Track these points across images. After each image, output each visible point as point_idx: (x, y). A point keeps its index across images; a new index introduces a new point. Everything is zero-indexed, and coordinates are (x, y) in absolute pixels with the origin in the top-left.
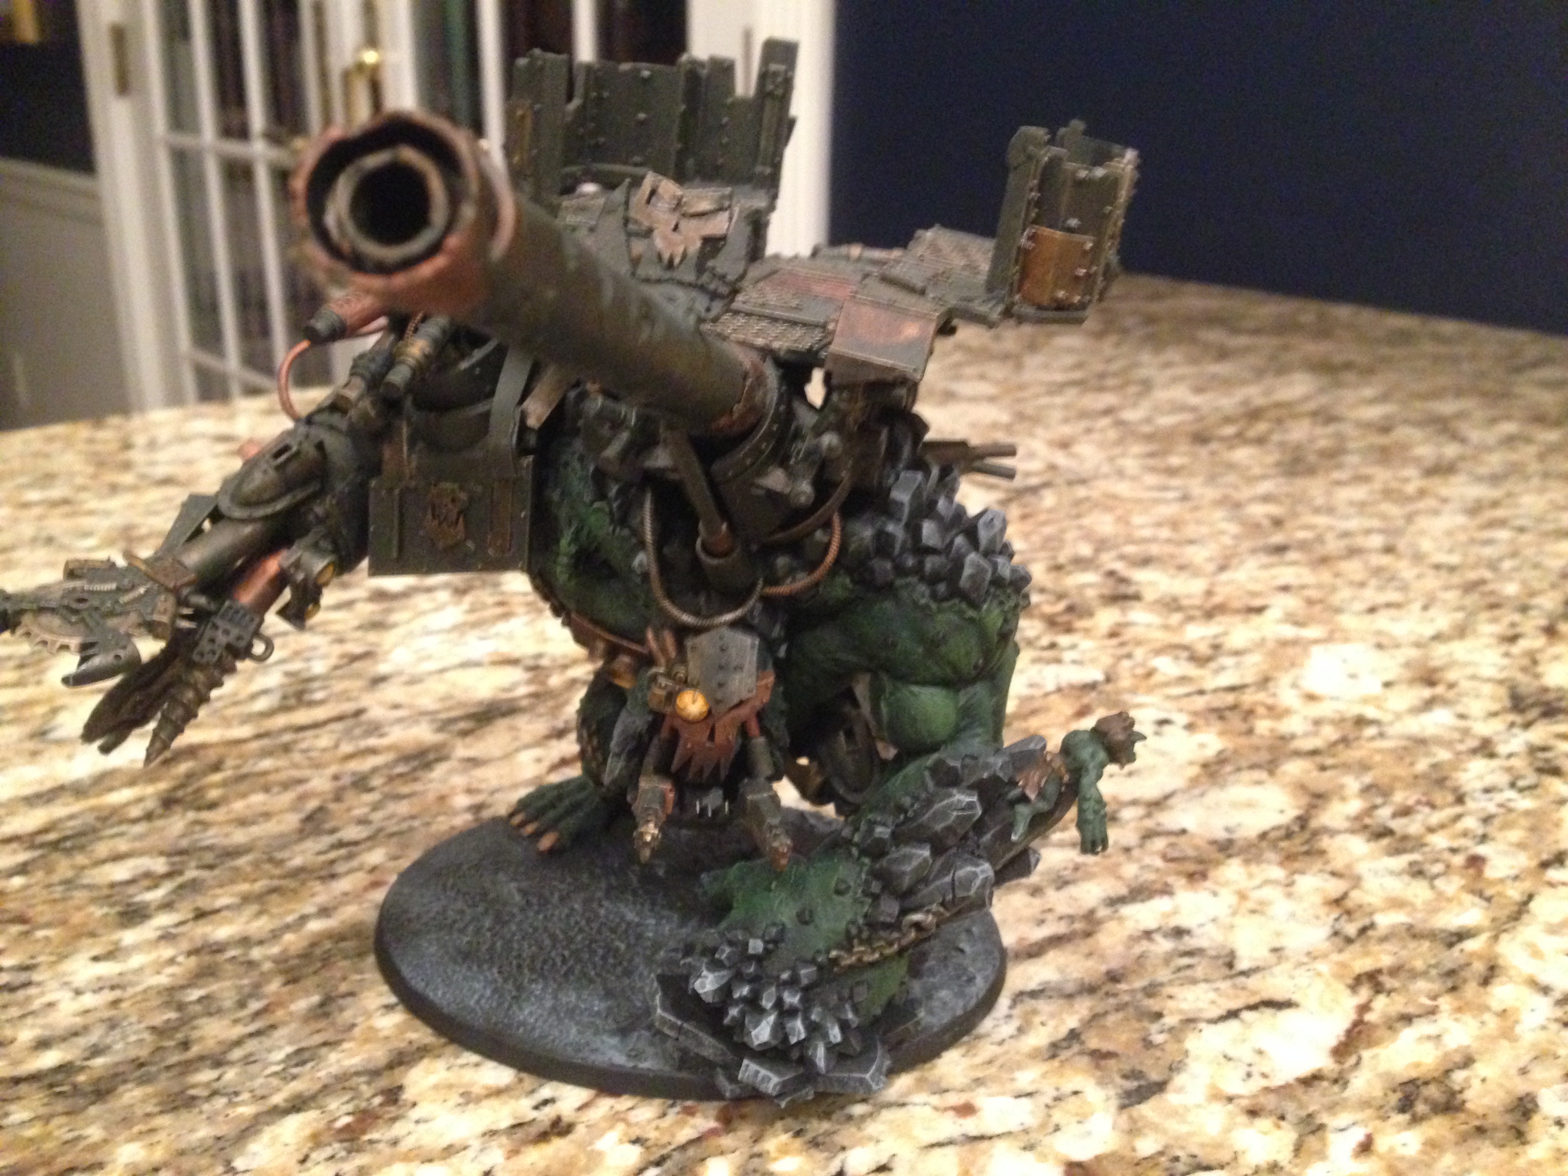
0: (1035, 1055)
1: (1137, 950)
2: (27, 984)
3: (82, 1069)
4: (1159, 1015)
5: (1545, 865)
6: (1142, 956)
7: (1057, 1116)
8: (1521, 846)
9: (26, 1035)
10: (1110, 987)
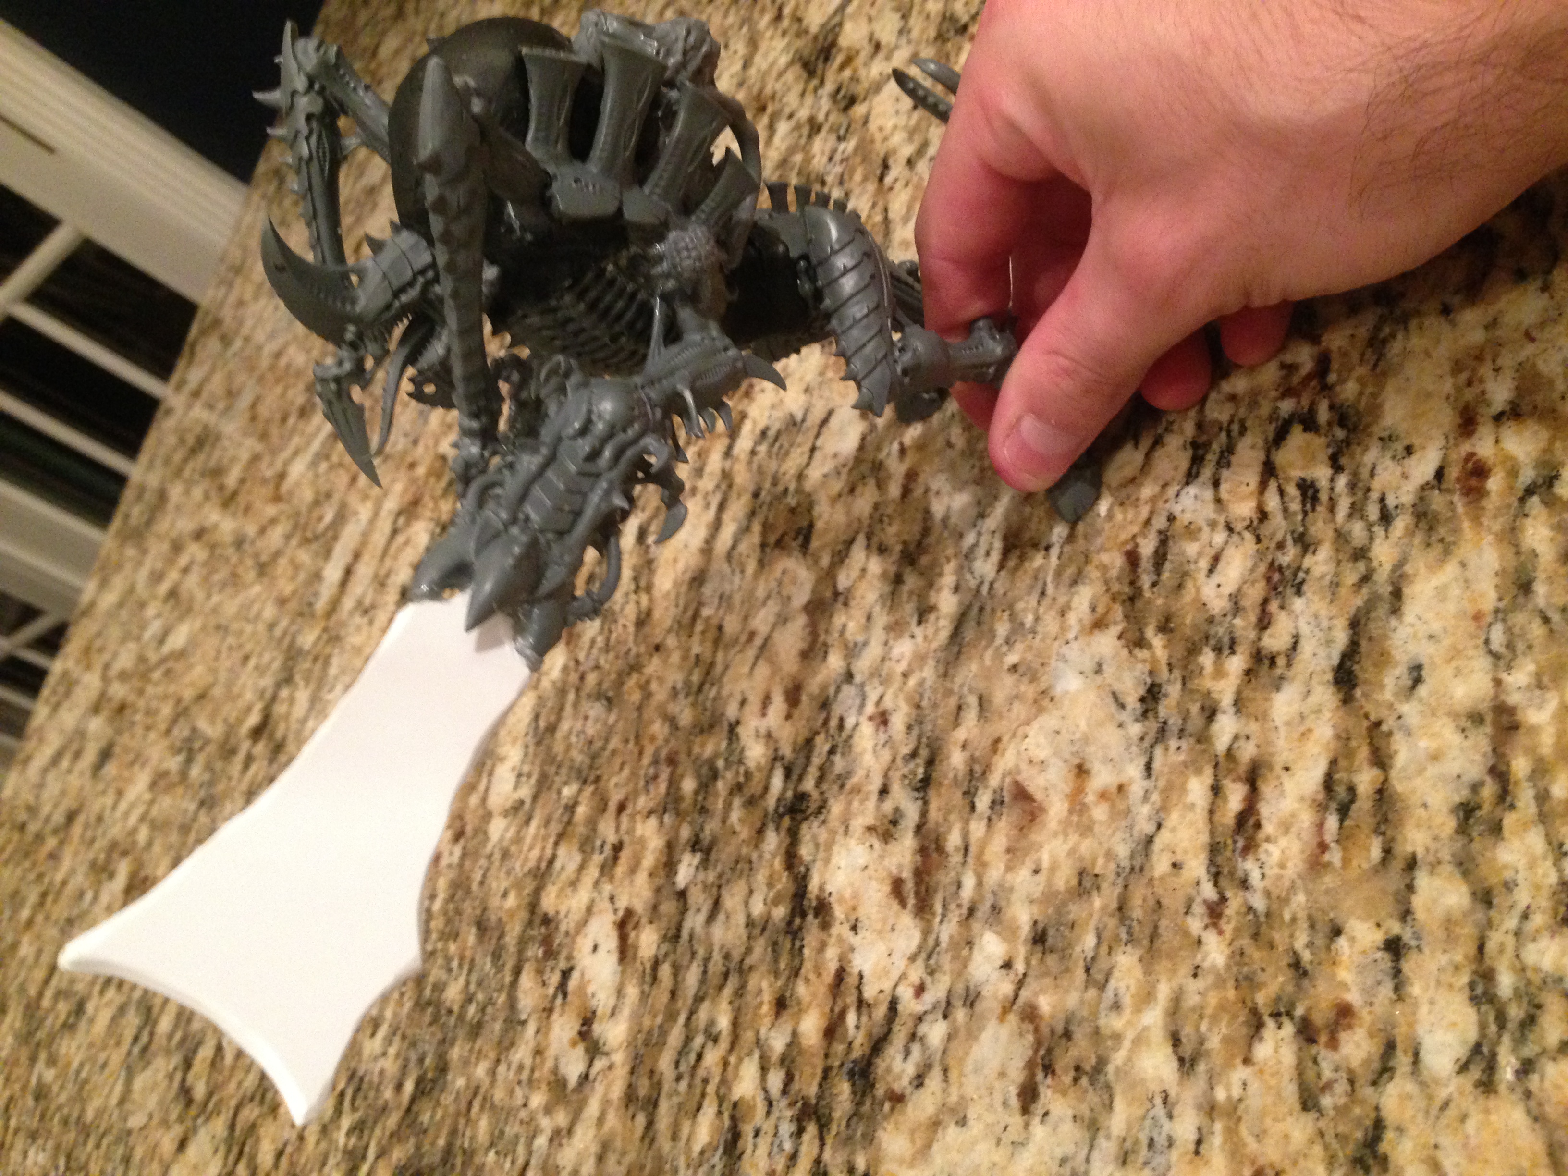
0: (757, 576)
1: (755, 466)
2: (362, 1079)
3: (425, 1073)
4: (786, 490)
5: (881, 179)
6: (760, 467)
7: (785, 593)
8: (865, 179)
9: (388, 1093)
10: (759, 501)
